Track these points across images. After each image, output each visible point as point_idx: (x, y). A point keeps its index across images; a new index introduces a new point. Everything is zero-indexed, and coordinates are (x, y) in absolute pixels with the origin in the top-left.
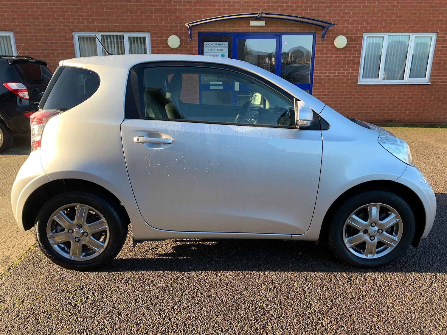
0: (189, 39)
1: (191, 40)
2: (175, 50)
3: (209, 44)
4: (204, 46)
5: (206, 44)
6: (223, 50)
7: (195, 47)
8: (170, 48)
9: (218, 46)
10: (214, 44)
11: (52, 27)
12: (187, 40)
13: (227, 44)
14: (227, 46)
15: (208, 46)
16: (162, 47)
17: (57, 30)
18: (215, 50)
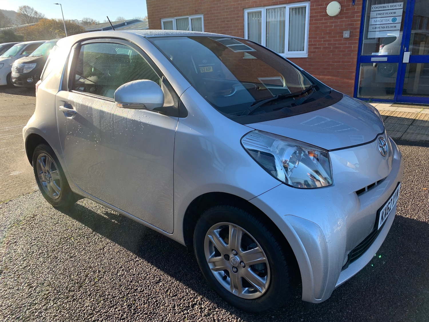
0: (351, 4)
1: (354, 5)
2: (334, 18)
3: (378, 8)
4: (372, 10)
5: (374, 8)
6: (395, 13)
7: (358, 12)
8: (329, 17)
9: (389, 8)
10: (384, 7)
11: (229, 7)
12: (349, 6)
13: (402, 5)
14: (402, 7)
15: (377, 9)
16: (321, 16)
17: (232, 9)
18: (385, 14)
